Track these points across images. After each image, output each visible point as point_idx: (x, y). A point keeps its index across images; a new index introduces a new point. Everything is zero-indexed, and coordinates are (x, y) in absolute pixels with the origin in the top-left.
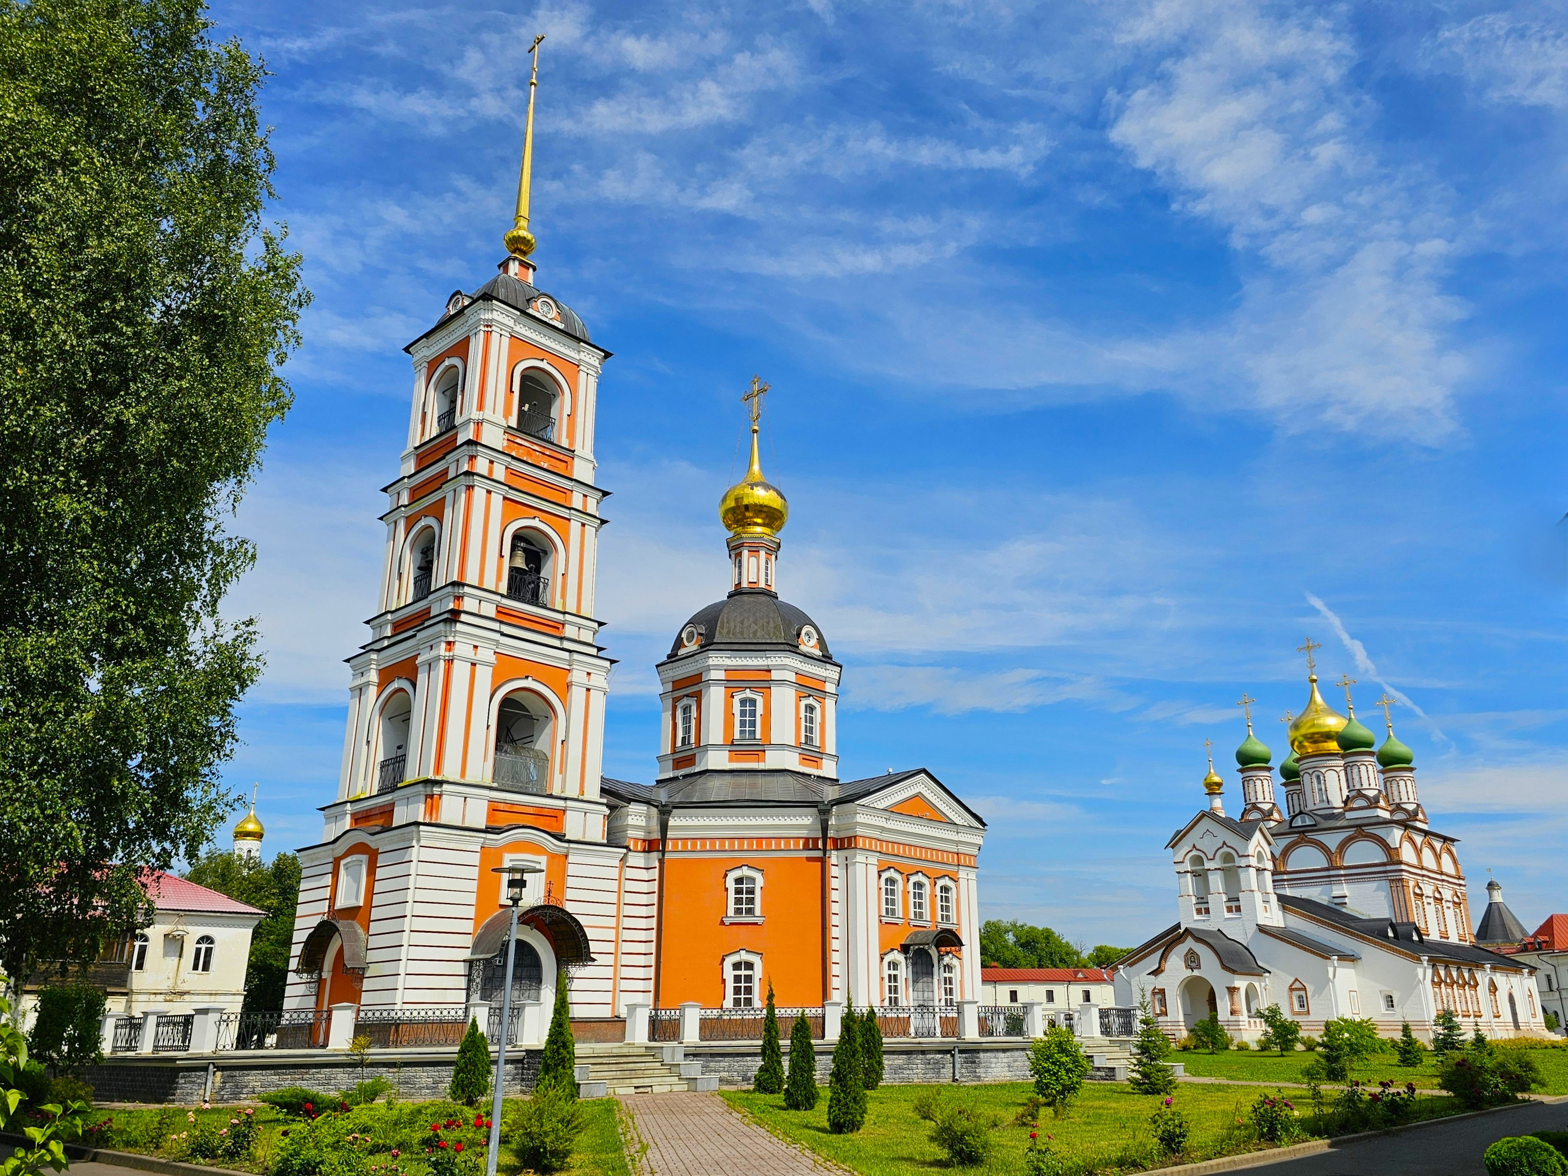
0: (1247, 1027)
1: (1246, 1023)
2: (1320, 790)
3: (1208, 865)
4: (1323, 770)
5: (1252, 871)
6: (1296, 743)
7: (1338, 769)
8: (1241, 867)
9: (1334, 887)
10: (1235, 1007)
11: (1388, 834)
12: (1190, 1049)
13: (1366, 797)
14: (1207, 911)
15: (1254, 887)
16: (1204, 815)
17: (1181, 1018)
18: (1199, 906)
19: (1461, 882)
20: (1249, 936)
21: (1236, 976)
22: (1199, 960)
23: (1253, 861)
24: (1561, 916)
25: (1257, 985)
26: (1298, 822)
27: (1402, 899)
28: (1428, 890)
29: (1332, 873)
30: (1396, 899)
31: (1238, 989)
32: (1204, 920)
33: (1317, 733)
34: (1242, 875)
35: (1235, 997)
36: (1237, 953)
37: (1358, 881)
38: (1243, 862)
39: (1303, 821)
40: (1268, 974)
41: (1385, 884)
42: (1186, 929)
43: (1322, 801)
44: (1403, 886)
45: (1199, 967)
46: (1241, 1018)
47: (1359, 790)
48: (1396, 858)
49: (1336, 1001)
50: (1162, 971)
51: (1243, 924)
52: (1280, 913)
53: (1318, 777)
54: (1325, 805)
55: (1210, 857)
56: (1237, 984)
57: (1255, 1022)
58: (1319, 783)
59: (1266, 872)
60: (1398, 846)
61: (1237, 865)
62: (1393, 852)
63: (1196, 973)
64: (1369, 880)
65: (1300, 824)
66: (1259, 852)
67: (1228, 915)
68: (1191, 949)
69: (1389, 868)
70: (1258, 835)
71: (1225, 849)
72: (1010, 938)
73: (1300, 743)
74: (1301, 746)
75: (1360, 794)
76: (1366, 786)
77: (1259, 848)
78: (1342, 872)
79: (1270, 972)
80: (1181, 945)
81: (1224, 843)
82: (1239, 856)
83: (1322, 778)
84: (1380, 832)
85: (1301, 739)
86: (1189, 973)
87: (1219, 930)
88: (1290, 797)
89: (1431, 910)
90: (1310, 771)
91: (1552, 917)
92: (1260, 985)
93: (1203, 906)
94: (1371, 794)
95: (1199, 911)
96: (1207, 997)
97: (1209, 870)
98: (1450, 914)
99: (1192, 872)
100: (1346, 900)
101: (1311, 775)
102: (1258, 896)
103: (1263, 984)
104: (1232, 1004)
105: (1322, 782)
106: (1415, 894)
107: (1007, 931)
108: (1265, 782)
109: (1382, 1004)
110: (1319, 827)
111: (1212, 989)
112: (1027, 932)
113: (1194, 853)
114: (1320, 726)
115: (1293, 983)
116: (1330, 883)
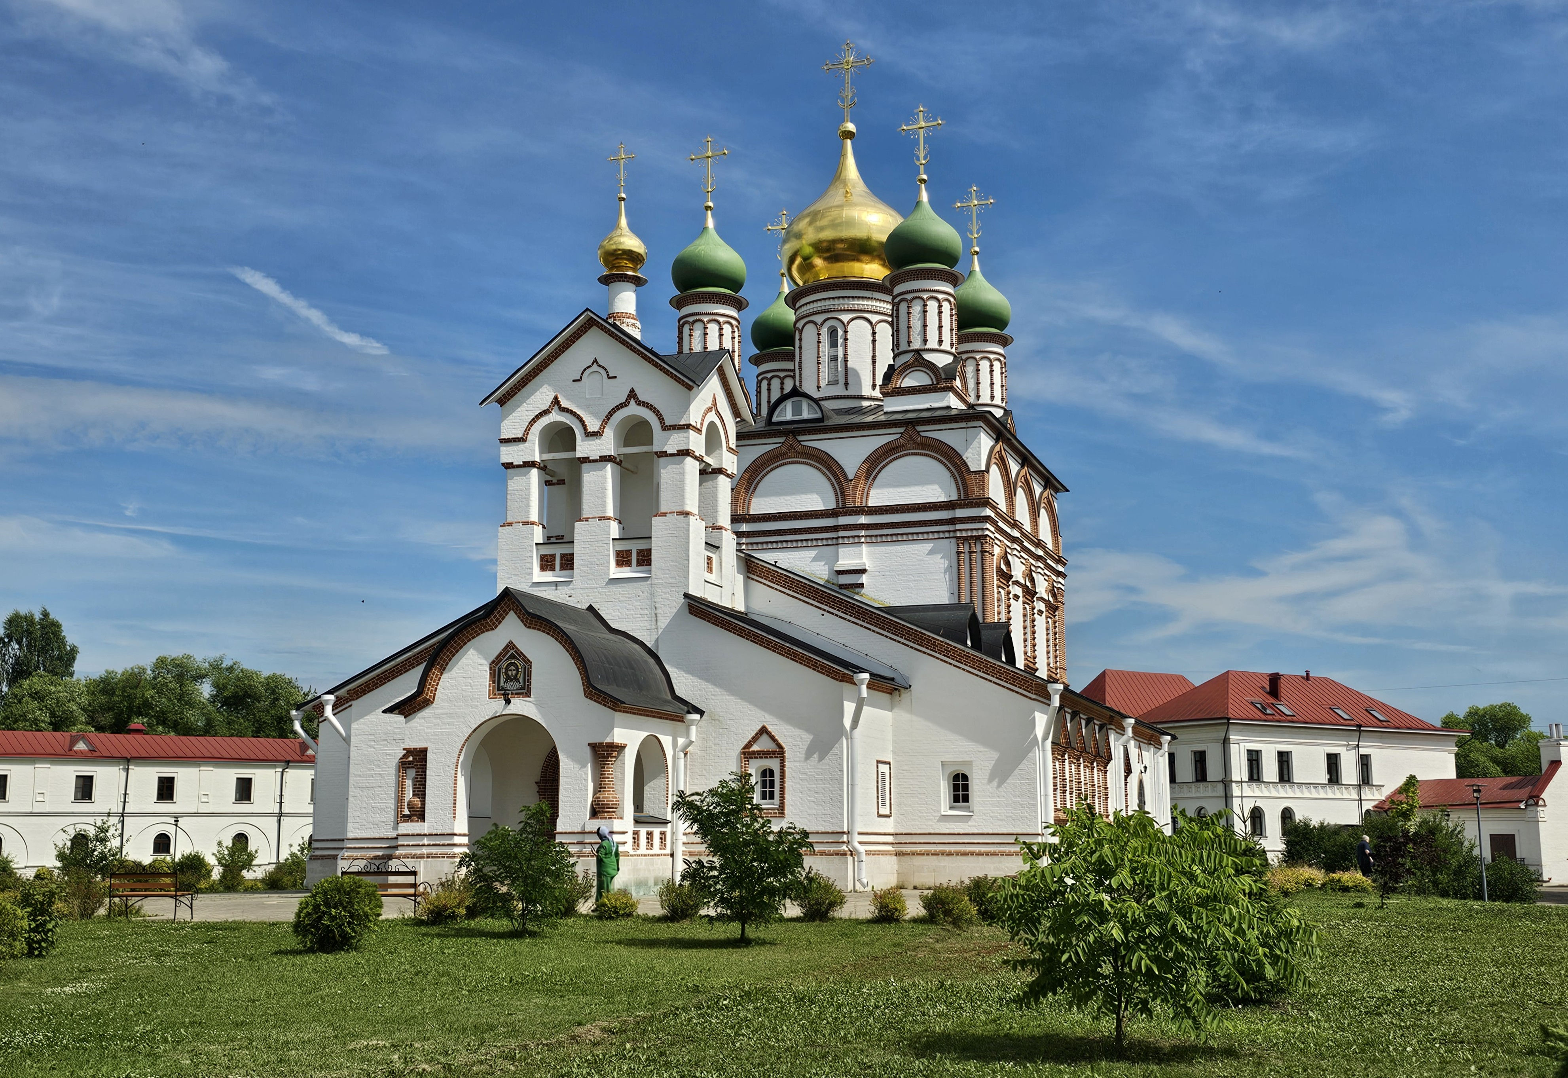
0: (628, 848)
1: (629, 838)
2: (835, 359)
3: (584, 448)
4: (845, 318)
5: (691, 467)
6: (798, 260)
7: (874, 318)
8: (664, 454)
9: (842, 550)
10: (606, 797)
11: (968, 443)
12: (453, 917)
13: (931, 367)
14: (568, 562)
15: (692, 504)
16: (590, 323)
17: (461, 825)
18: (547, 550)
19: (1060, 568)
20: (663, 623)
21: (618, 715)
22: (528, 673)
23: (696, 442)
24: (1116, 671)
25: (666, 741)
26: (786, 413)
27: (977, 579)
28: (1018, 571)
29: (843, 520)
30: (965, 579)
31: (621, 748)
32: (556, 584)
33: (841, 241)
34: (666, 473)
35: (612, 769)
36: (630, 663)
37: (894, 540)
38: (673, 443)
39: (797, 410)
40: (697, 717)
41: (949, 546)
42: (507, 592)
43: (833, 383)
44: (983, 552)
45: (525, 691)
46: (617, 825)
47: (917, 351)
48: (976, 493)
49: (852, 785)
50: (427, 703)
51: (653, 595)
52: (740, 578)
53: (833, 333)
54: (839, 390)
55: (593, 425)
56: (619, 735)
57: (650, 835)
58: (834, 344)
59: (722, 478)
60: (983, 468)
61: (656, 448)
62: (971, 480)
63: (520, 706)
64: (915, 538)
65: (789, 416)
66: (712, 425)
67: (616, 572)
68: (511, 645)
69: (960, 513)
70: (713, 384)
71: (633, 409)
72: (206, 690)
73: (806, 259)
74: (807, 267)
75: (919, 361)
76: (932, 343)
77: (712, 417)
78: (863, 520)
79: (701, 713)
80: (487, 634)
81: (632, 395)
82: (665, 428)
83: (840, 333)
84: (949, 436)
85: (808, 250)
86: (497, 706)
87: (591, 608)
88: (764, 384)
89: (1017, 607)
90: (819, 319)
91: (1104, 674)
92: (675, 744)
93: (558, 551)
94: (941, 360)
95: (547, 563)
96: (535, 773)
97: (586, 460)
98: (1041, 622)
99: (543, 467)
100: (864, 579)
101: (818, 326)
102: (697, 529)
103: (681, 741)
104: (600, 786)
105: (840, 341)
106: (999, 570)
107: (200, 677)
108: (727, 329)
109: (944, 790)
110: (826, 423)
111: (555, 747)
112: (238, 679)
113: (555, 417)
114: (850, 223)
115: (755, 739)
116: (836, 543)
